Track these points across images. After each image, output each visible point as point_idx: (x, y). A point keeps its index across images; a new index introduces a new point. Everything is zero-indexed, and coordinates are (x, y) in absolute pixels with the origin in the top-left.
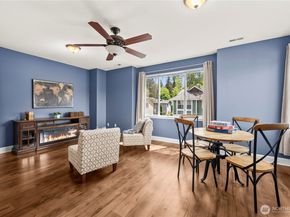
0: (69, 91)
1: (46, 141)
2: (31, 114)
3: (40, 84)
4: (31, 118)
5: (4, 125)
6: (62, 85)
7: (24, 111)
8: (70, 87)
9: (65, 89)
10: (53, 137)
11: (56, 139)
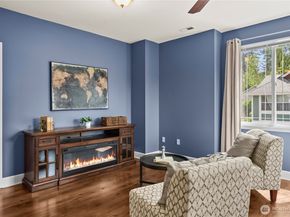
0: (102, 81)
1: (72, 167)
2: (49, 120)
3: (62, 69)
4: (50, 128)
5: (12, 139)
6: (91, 71)
7: (39, 116)
8: (103, 75)
9: (96, 77)
10: (82, 161)
11: (86, 164)
